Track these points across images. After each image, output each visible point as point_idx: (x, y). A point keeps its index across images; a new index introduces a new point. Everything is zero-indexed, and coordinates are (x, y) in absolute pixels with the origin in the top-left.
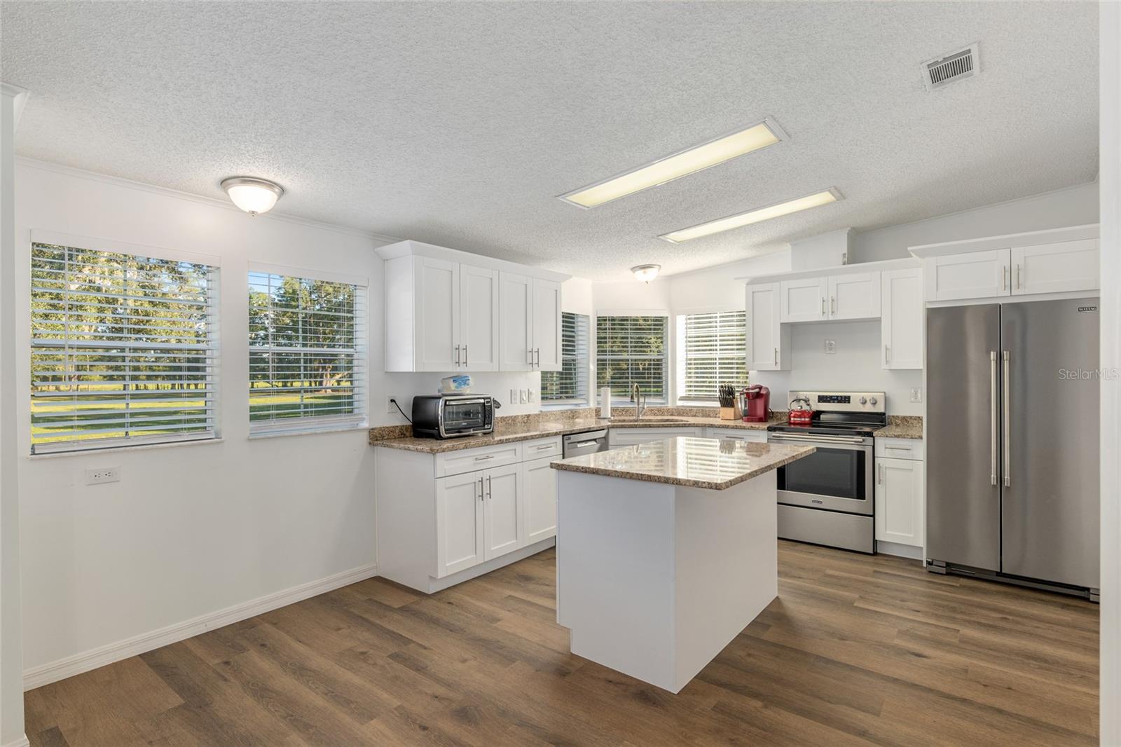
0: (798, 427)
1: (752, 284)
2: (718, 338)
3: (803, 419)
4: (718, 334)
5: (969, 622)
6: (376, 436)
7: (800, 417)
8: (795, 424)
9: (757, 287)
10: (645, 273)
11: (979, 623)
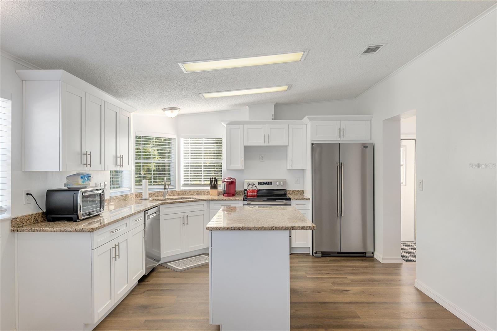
0: (251, 198)
1: (229, 125)
2: (203, 152)
3: (254, 194)
4: (203, 150)
5: (346, 273)
6: (18, 224)
7: (252, 193)
8: (250, 196)
9: (232, 127)
10: (172, 112)
11: (349, 273)
